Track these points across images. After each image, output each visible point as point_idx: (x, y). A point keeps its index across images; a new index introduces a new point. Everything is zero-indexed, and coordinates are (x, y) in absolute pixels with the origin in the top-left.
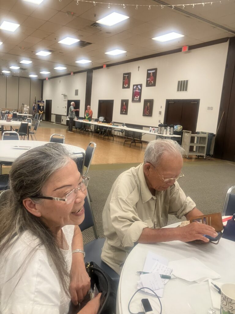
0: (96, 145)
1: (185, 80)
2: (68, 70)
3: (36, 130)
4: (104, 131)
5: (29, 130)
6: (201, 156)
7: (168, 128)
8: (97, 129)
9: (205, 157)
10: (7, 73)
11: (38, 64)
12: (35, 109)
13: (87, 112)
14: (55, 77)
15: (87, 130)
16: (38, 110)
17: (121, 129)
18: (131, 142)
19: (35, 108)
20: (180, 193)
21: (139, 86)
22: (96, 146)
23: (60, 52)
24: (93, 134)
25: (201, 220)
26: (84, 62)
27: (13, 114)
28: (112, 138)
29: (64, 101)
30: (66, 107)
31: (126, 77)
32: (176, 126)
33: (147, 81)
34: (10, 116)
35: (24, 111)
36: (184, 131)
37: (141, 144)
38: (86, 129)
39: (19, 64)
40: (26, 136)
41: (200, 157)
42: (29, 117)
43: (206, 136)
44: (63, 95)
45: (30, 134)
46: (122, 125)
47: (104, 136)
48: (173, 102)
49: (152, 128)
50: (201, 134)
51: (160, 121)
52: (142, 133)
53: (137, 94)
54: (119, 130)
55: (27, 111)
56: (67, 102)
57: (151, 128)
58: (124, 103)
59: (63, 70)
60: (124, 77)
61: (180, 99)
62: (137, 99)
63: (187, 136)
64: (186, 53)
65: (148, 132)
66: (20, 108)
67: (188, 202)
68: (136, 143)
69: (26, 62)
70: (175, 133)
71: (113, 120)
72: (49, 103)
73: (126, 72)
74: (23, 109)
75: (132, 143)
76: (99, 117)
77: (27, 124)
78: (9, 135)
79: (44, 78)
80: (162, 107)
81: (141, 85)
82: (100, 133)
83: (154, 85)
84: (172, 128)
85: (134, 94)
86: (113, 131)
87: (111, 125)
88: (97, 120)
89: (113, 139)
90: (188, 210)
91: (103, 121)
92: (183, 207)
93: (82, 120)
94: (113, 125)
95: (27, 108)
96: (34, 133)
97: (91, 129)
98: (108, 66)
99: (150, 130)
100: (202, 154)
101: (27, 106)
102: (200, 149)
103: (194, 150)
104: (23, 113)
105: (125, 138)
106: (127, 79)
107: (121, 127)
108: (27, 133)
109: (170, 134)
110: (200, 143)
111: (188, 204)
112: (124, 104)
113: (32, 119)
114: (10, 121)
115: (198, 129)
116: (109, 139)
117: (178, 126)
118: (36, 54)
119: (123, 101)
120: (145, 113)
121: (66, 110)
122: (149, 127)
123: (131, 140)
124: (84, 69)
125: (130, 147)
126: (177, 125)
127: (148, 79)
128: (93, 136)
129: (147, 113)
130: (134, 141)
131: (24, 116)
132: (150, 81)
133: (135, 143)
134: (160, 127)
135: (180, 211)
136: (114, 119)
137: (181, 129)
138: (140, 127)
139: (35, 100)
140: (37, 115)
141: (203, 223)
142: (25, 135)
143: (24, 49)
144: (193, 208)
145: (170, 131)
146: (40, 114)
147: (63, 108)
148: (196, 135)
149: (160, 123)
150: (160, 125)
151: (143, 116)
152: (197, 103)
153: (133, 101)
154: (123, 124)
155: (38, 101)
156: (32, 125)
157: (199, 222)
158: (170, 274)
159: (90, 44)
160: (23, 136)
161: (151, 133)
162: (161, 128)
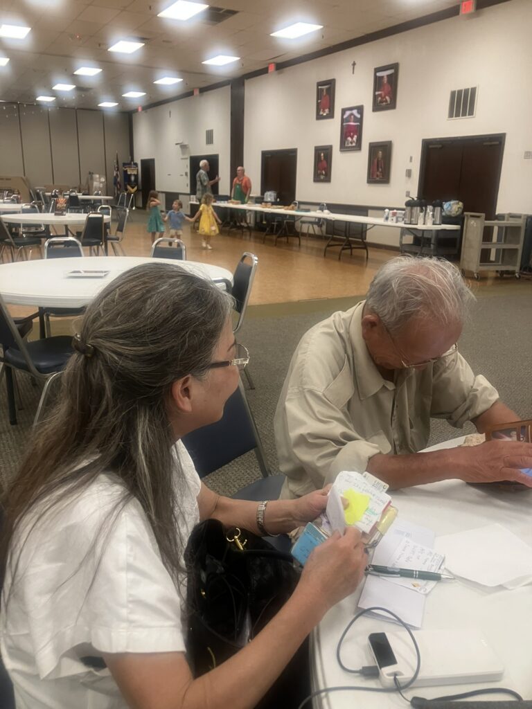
0: (256, 258)
1: (467, 88)
2: (185, 83)
3: (121, 231)
4: (277, 225)
5: (105, 231)
6: (507, 272)
7: (430, 208)
8: (262, 221)
9: (517, 275)
10: (47, 102)
11: (115, 74)
12: (119, 183)
13: (238, 182)
14: (156, 103)
15: (238, 224)
16: (125, 186)
17: (316, 218)
18: (341, 247)
19: (119, 180)
20: (458, 369)
21: (355, 112)
22: (256, 262)
23: (164, 41)
24: (253, 234)
25: (514, 433)
26: (222, 61)
27: (71, 197)
28: (296, 241)
29: (182, 159)
30: (186, 174)
31: (325, 91)
32: (448, 203)
33: (375, 97)
34: (62, 201)
35: (94, 189)
36: (467, 215)
37: (365, 251)
38: (235, 223)
39: (74, 79)
40: (100, 247)
41: (505, 276)
42: (107, 202)
43: (520, 222)
44: (178, 146)
45: (109, 243)
46: (318, 207)
47: (279, 237)
48: (440, 146)
49: (391, 212)
50: (508, 220)
51: (408, 194)
52: (366, 224)
53: (351, 132)
54: (313, 220)
55: (100, 189)
56: (188, 162)
57: (387, 210)
58: (322, 155)
59: (175, 84)
60: (319, 93)
61: (457, 137)
62: (351, 143)
63: (474, 226)
64: (471, 16)
65: (380, 221)
66: (84, 182)
67: (479, 388)
68: (354, 250)
69: (89, 71)
70: (446, 219)
71: (299, 198)
72: (148, 166)
73: (324, 79)
74: (92, 184)
75: (343, 249)
76: (265, 192)
77: (101, 219)
78: (63, 246)
79: (133, 108)
80: (413, 159)
81: (360, 109)
82: (268, 229)
83: (392, 105)
84: (439, 208)
85: (345, 131)
86: (298, 224)
87: (293, 209)
88: (259, 200)
89: (298, 243)
90: (480, 408)
91: (273, 200)
92: (468, 401)
93: (226, 202)
94: (299, 209)
95: (101, 182)
96: (117, 239)
97: (248, 221)
98: (281, 66)
99: (385, 216)
100: (510, 268)
101: (100, 178)
102: (506, 255)
103: (493, 258)
104: (92, 195)
105: (326, 238)
106: (326, 95)
107: (316, 214)
108: (101, 239)
109: (434, 224)
110: (505, 241)
111: (479, 395)
112: (322, 158)
113: (112, 207)
114: (62, 214)
115: (501, 208)
116: (289, 244)
117: (452, 202)
118: (109, 50)
119: (318, 150)
120: (373, 176)
121: (187, 180)
122: (383, 209)
123: (341, 243)
124: (226, 79)
125: (340, 259)
126: (450, 200)
127: (377, 93)
128: (252, 239)
129: (377, 176)
130: (349, 245)
131: (96, 201)
132: (382, 98)
133: (351, 248)
134: (409, 208)
135: (461, 410)
136: (300, 195)
137: (460, 211)
138: (363, 210)
139: (117, 162)
140: (123, 196)
141: (519, 439)
142: (98, 244)
143: (80, 39)
144: (492, 403)
145: (433, 215)
146: (129, 195)
147: (182, 175)
148: (496, 221)
149: (408, 199)
150: (408, 204)
151: (367, 185)
152: (497, 143)
153: (344, 147)
154: (321, 207)
155: (124, 164)
156: (113, 220)
157: (510, 436)
158: (440, 568)
159: (233, 12)
160: (95, 247)
161: (389, 223)
162: (412, 209)
